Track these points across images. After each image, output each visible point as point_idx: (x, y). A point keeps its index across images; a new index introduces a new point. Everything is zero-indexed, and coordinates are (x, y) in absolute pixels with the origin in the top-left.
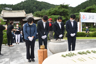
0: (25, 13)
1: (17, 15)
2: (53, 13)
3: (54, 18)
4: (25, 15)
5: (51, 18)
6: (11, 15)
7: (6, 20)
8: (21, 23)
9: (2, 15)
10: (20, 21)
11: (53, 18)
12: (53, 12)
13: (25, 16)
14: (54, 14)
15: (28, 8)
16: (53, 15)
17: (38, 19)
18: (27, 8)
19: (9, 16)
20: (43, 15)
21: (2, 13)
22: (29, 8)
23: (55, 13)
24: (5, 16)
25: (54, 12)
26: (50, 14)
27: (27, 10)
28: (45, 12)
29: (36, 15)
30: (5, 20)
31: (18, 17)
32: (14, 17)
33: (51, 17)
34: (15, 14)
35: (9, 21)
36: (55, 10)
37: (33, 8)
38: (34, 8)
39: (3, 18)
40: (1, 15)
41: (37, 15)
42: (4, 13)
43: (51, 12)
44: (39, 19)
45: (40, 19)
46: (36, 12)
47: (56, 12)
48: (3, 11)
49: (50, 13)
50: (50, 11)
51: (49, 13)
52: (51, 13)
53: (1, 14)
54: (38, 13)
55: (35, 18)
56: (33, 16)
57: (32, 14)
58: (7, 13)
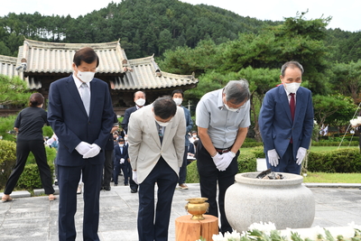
0: (121, 54)
2: (253, 58)
3: (257, 82)
4: (124, 62)
6: (61, 61)
7: (40, 86)
9: (23, 60)
12: (248, 52)
13: (123, 70)
14: (256, 64)
15: (137, 34)
16: (250, 68)
17: (180, 83)
18: (133, 35)
19: (51, 68)
20: (202, 65)
21: (23, 51)
22: (141, 34)
23: (259, 56)
24: (34, 66)
25: (254, 55)
26: (236, 61)
27: (130, 40)
28: (214, 53)
29: (170, 67)
30: (33, 86)
33: (243, 74)
36: (260, 46)
37: (158, 35)
38: (162, 33)
39: (26, 74)
40: (19, 64)
41: (176, 67)
42: (30, 53)
43: (239, 51)
44: (185, 82)
45: (191, 82)
46: (174, 50)
47: (263, 53)
48: (25, 45)
49: (235, 57)
50: (236, 47)
51: (233, 55)
52: (239, 55)
53: (19, 59)
54: (183, 58)
55: (168, 79)
56: (158, 71)
57: (153, 59)
58: (45, 54)
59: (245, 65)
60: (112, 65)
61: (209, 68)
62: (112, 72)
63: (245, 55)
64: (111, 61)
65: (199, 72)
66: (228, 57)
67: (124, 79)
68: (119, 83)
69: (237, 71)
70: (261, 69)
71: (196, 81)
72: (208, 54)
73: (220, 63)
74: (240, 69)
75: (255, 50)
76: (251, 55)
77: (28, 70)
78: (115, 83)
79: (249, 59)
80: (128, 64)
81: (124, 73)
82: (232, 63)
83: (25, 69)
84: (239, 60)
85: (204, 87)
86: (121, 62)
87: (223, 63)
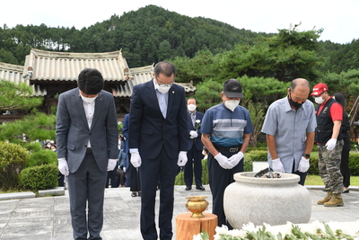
0: (123, 63)
2: (248, 67)
3: (252, 90)
4: (126, 70)
6: (66, 69)
7: (45, 93)
9: (30, 69)
12: (244, 61)
13: (124, 78)
14: (251, 72)
15: (138, 45)
16: (245, 77)
18: (134, 45)
19: (56, 76)
20: (200, 74)
21: (30, 60)
22: (142, 44)
23: (254, 65)
24: (39, 74)
25: (249, 64)
26: (232, 70)
27: (131, 51)
28: (212, 63)
30: (39, 93)
35: (57, 96)
36: (255, 56)
37: (157, 46)
38: (161, 44)
39: (32, 82)
40: (26, 72)
42: (36, 62)
43: (235, 61)
45: (189, 90)
46: (173, 59)
47: (258, 62)
48: (31, 54)
49: (231, 67)
50: (232, 57)
51: (229, 65)
52: (235, 65)
53: (25, 67)
54: (181, 67)
58: (51, 63)
59: (241, 74)
60: (114, 73)
61: (207, 76)
62: (114, 80)
63: (240, 64)
64: (113, 70)
65: (197, 80)
66: (225, 66)
67: (126, 86)
68: (120, 91)
70: (256, 78)
71: (194, 89)
72: (206, 64)
73: (217, 71)
75: (250, 60)
76: (246, 65)
77: (34, 78)
78: (116, 91)
79: (245, 69)
80: (130, 73)
81: (126, 81)
82: (228, 72)
83: (31, 77)
84: (235, 69)
85: (202, 95)
86: (122, 70)
87: (219, 72)
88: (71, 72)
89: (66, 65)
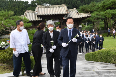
0: (66, 8)
1: (55, 12)
2: (110, 6)
3: (112, 14)
4: (67, 10)
5: (105, 13)
6: (48, 11)
7: (42, 19)
8: (61, 23)
9: (37, 12)
10: (59, 19)
11: (109, 14)
12: (108, 4)
13: (66, 13)
14: (111, 8)
15: (71, 3)
16: (109, 10)
17: (85, 16)
18: (70, 3)
19: (44, 13)
20: (92, 10)
21: (37, 9)
22: (72, 3)
23: (112, 5)
24: (40, 13)
25: (110, 5)
26: (104, 8)
27: (69, 5)
28: (96, 6)
29: (81, 11)
30: (40, 19)
31: (56, 14)
32: (51, 14)
33: (107, 12)
34: (52, 10)
35: (46, 20)
36: (112, 2)
37: (76, 3)
38: (78, 2)
39: (37, 16)
40: (35, 13)
41: (83, 11)
42: (39, 9)
43: (105, 4)
44: (87, 16)
45: (89, 15)
47: (114, 4)
48: (37, 7)
49: (103, 7)
50: (104, 3)
51: (103, 6)
52: (105, 6)
53: (35, 11)
54: (85, 8)
55: (81, 15)
56: (78, 12)
57: (76, 9)
58: (43, 9)
59: (107, 9)
60: (63, 11)
61: (94, 11)
62: (63, 14)
63: (107, 6)
64: (63, 10)
65: (91, 12)
66: (101, 7)
67: (67, 16)
68: (65, 17)
69: (104, 11)
70: (113, 10)
71: (90, 15)
72: (94, 6)
73: (98, 9)
74: (105, 10)
75: (111, 4)
76: (109, 6)
77: (38, 15)
78: (64, 17)
79: (108, 7)
80: (68, 11)
81: (67, 14)
82: (102, 8)
83: (37, 14)
84: (105, 7)
85: (93, 17)
86: (66, 10)
87: (99, 9)
88: (49, 12)
89: (48, 10)
